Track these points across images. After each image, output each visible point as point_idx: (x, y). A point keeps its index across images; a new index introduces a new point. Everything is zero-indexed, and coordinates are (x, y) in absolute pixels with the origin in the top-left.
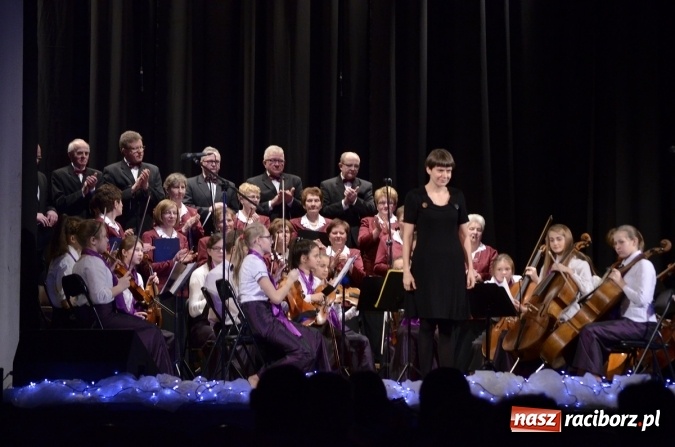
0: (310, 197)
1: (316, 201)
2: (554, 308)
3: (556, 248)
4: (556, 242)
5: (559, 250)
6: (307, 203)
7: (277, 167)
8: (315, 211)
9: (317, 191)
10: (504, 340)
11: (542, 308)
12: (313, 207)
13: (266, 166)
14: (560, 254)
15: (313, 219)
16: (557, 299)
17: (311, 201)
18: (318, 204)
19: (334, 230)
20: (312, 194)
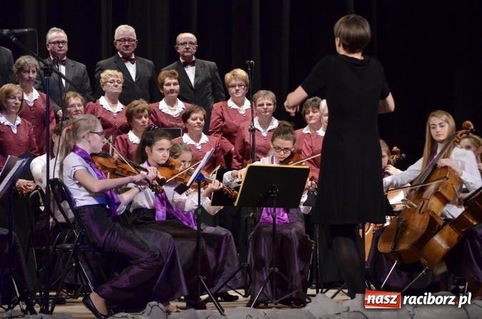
0: (167, 80)
1: (175, 84)
2: (434, 204)
3: (438, 135)
4: (439, 129)
5: (442, 138)
6: (165, 87)
7: (127, 47)
8: (175, 95)
9: (174, 74)
10: (380, 240)
11: (421, 203)
12: (172, 91)
13: (117, 47)
14: (442, 142)
15: (171, 103)
16: (437, 194)
17: (169, 84)
18: (177, 87)
19: (194, 115)
20: (170, 77)
